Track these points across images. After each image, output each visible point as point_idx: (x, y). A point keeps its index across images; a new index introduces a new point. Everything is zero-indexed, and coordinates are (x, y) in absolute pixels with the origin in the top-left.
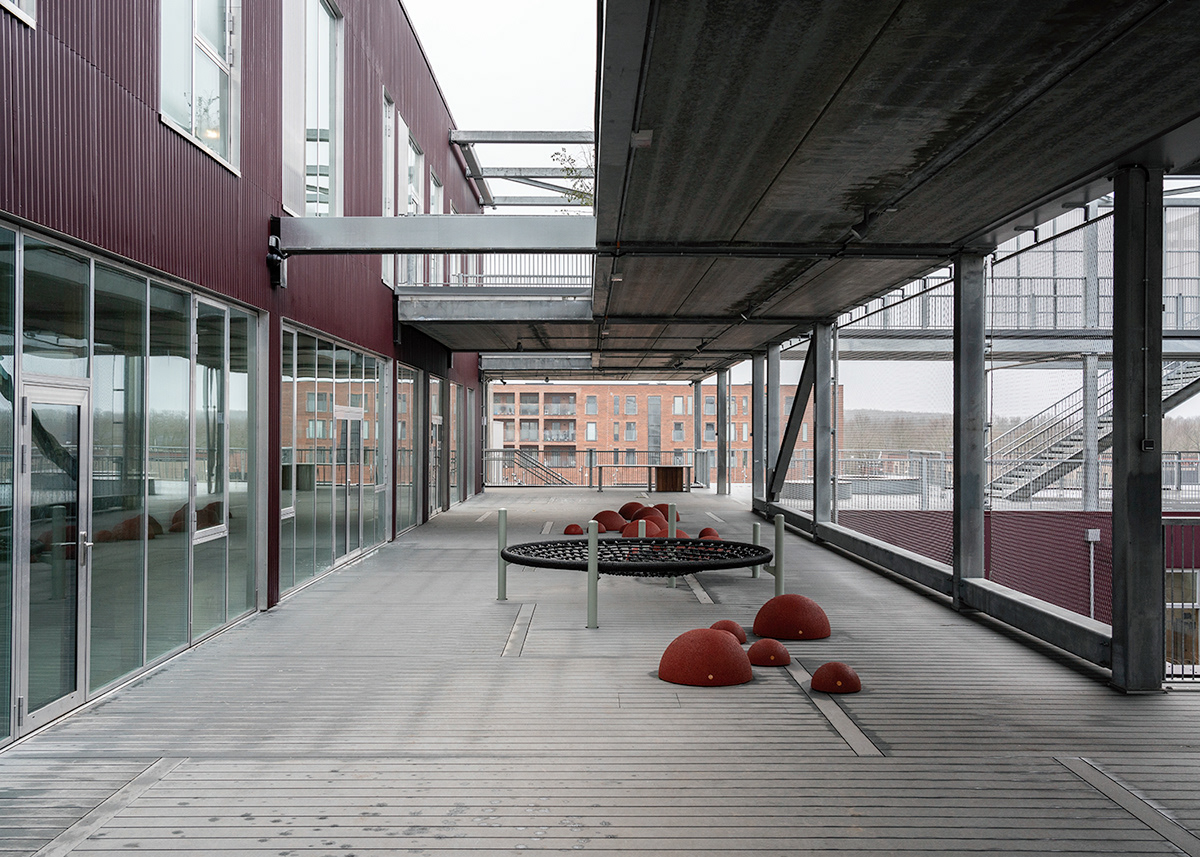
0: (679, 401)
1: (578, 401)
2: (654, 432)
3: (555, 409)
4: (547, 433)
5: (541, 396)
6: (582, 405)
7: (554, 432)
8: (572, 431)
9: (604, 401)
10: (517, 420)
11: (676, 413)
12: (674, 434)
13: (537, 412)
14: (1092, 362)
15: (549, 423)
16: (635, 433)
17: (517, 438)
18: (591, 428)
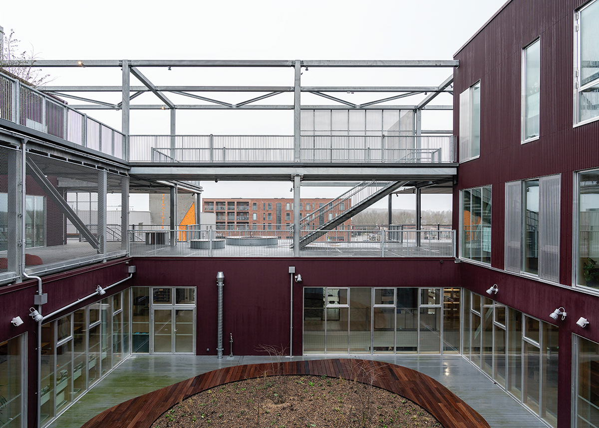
0: (288, 205)
1: (250, 205)
2: (278, 216)
3: (241, 208)
4: (238, 217)
5: (236, 203)
6: (251, 206)
7: (240, 217)
8: (248, 217)
9: (260, 205)
10: (226, 212)
11: (287, 209)
12: (286, 218)
13: (234, 209)
14: (297, 179)
15: (238, 213)
16: (271, 217)
17: (226, 219)
18: (255, 215)
